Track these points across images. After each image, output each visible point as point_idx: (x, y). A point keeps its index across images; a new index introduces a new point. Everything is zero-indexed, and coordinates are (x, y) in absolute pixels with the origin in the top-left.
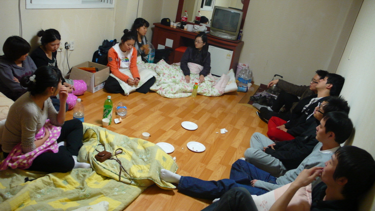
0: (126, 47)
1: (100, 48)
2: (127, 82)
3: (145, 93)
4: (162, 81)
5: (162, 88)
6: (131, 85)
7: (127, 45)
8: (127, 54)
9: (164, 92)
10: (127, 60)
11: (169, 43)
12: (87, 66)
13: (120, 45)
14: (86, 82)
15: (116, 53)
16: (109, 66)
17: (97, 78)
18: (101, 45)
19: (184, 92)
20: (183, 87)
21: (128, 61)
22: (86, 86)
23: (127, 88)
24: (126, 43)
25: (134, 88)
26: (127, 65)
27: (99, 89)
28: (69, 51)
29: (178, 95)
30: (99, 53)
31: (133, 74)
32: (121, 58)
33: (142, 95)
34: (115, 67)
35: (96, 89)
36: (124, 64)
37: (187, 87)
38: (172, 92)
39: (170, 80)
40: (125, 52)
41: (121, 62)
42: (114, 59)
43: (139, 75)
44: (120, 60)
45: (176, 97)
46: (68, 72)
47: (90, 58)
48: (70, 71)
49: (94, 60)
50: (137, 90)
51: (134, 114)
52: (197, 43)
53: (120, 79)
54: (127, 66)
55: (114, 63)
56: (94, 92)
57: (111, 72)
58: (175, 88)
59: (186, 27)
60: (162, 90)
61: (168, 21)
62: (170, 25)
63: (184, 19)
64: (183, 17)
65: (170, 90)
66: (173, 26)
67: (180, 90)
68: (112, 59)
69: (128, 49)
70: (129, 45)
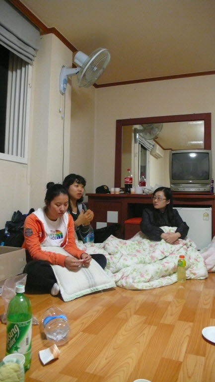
5: (125, 275)
7: (56, 206)
8: (59, 225)
9: (130, 281)
10: (60, 236)
11: (113, 217)
13: (46, 211)
15: (39, 222)
16: (26, 246)
18: (10, 220)
19: (163, 276)
21: (62, 237)
29: (156, 283)
38: (143, 279)
39: (135, 260)
42: (35, 232)
45: (154, 286)
52: (156, 200)
55: (36, 240)
58: (147, 271)
59: (133, 190)
60: (126, 279)
61: (106, 188)
62: (110, 192)
63: (128, 180)
64: (126, 178)
65: (139, 277)
66: (115, 192)
67: (157, 273)
68: (32, 232)
69: (59, 212)
70: (58, 206)
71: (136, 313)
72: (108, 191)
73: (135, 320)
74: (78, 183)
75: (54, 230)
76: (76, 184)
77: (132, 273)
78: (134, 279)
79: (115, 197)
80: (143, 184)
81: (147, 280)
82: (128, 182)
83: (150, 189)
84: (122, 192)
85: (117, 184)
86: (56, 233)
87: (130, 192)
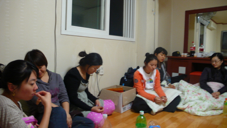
0: (149, 67)
1: (126, 74)
2: (155, 100)
3: (173, 112)
4: (188, 99)
5: (190, 106)
6: (158, 103)
7: (150, 66)
8: (151, 76)
9: (193, 110)
10: (151, 82)
11: (182, 70)
12: (115, 88)
13: (144, 68)
14: (114, 102)
15: (141, 75)
16: (135, 87)
17: (125, 98)
18: (126, 72)
19: (213, 110)
20: (213, 104)
21: (153, 82)
22: (114, 106)
23: (155, 107)
24: (149, 65)
25: (162, 107)
26: (152, 86)
27: (127, 109)
28: (99, 76)
29: (209, 113)
30: (125, 78)
31: (158, 94)
32: (146, 80)
33: (170, 115)
34: (141, 88)
35: (124, 109)
36: (149, 86)
38: (201, 109)
39: (196, 98)
40: (149, 73)
41: (146, 83)
42: (139, 81)
43: (164, 94)
44: (145, 81)
45: (208, 115)
46: (98, 94)
47: (118, 83)
48: (100, 93)
49: (121, 84)
50: (165, 110)
53: (147, 99)
54: (152, 87)
55: (140, 85)
56: (122, 112)
57: (137, 93)
58: (204, 105)
59: (195, 55)
60: (191, 109)
61: (178, 53)
62: (181, 55)
63: (192, 49)
64: (191, 47)
65: (199, 108)
66: (184, 56)
67: (210, 107)
68: (138, 81)
69: (152, 69)
70: (152, 66)
72: (179, 54)
74: (163, 53)
75: (148, 78)
76: (162, 54)
77: (194, 105)
78: (195, 109)
79: (184, 59)
80: (202, 50)
81: (203, 111)
82: (192, 50)
83: (207, 54)
84: (189, 55)
85: (185, 51)
86: (149, 80)
87: (193, 56)
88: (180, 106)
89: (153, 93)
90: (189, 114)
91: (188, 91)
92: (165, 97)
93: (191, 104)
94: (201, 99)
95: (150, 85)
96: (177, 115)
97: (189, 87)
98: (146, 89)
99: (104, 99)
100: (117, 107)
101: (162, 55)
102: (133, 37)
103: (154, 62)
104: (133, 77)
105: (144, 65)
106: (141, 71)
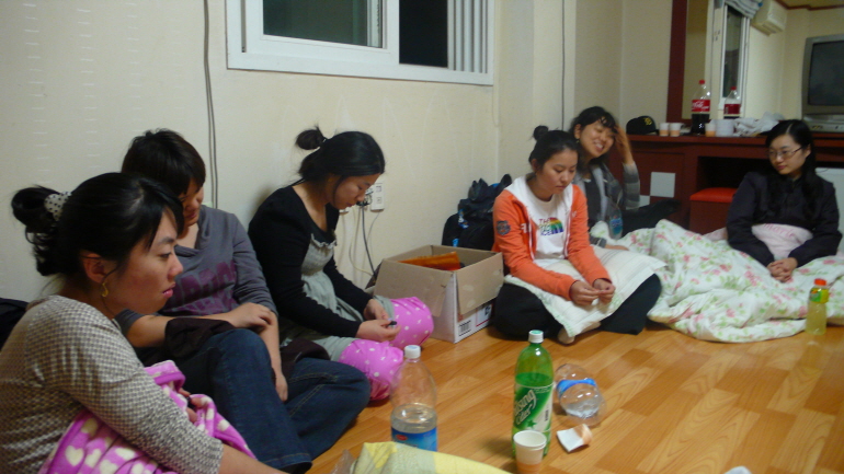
1: (463, 205)
2: (571, 294)
3: (635, 332)
4: (686, 285)
5: (694, 309)
6: (583, 303)
7: (553, 172)
8: (555, 207)
9: (705, 323)
10: (557, 229)
11: (663, 184)
12: (428, 254)
14: (429, 306)
15: (518, 206)
16: (499, 250)
17: (467, 288)
18: (465, 197)
19: (772, 319)
20: (772, 301)
21: (562, 230)
22: (429, 317)
23: (573, 319)
24: (549, 168)
25: (596, 316)
26: (558, 246)
27: (473, 328)
28: (368, 214)
29: (760, 331)
30: (461, 220)
32: (538, 222)
33: (625, 342)
34: (520, 252)
35: (464, 327)
36: (548, 243)
37: (784, 300)
38: (730, 320)
39: (716, 280)
40: (548, 199)
41: (538, 233)
42: (514, 226)
43: (605, 272)
44: (535, 227)
45: (755, 337)
46: (368, 278)
47: (436, 239)
48: (375, 275)
49: (447, 240)
50: (605, 325)
51: (627, 407)
53: (546, 288)
54: (559, 249)
55: (518, 241)
56: (458, 339)
57: (507, 271)
58: (741, 305)
59: (710, 128)
60: (696, 319)
61: (648, 122)
62: (658, 131)
63: (700, 106)
64: (694, 101)
65: (723, 314)
66: (669, 132)
67: (762, 310)
68: (508, 227)
69: (559, 184)
70: (559, 172)
71: (718, 386)
72: (653, 128)
73: (715, 399)
74: (605, 125)
75: (546, 218)
77: (708, 307)
78: (712, 319)
79: (670, 143)
80: (733, 110)
81: (739, 324)
82: (700, 110)
83: (751, 123)
84: (687, 131)
85: (673, 114)
86: (550, 223)
87: (703, 131)
88: (659, 312)
89: (565, 269)
90: (689, 336)
91: (687, 258)
92: (608, 281)
93: (698, 302)
94: (731, 285)
95: (553, 242)
96: (650, 342)
97: (690, 243)
98: (540, 255)
99: (394, 297)
100: (440, 323)
101: (600, 131)
102: (483, 69)
103: (568, 157)
104: (491, 214)
105: (528, 169)
106: (519, 190)
